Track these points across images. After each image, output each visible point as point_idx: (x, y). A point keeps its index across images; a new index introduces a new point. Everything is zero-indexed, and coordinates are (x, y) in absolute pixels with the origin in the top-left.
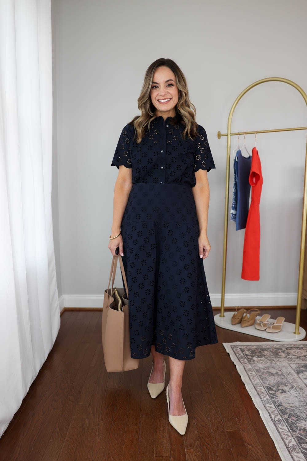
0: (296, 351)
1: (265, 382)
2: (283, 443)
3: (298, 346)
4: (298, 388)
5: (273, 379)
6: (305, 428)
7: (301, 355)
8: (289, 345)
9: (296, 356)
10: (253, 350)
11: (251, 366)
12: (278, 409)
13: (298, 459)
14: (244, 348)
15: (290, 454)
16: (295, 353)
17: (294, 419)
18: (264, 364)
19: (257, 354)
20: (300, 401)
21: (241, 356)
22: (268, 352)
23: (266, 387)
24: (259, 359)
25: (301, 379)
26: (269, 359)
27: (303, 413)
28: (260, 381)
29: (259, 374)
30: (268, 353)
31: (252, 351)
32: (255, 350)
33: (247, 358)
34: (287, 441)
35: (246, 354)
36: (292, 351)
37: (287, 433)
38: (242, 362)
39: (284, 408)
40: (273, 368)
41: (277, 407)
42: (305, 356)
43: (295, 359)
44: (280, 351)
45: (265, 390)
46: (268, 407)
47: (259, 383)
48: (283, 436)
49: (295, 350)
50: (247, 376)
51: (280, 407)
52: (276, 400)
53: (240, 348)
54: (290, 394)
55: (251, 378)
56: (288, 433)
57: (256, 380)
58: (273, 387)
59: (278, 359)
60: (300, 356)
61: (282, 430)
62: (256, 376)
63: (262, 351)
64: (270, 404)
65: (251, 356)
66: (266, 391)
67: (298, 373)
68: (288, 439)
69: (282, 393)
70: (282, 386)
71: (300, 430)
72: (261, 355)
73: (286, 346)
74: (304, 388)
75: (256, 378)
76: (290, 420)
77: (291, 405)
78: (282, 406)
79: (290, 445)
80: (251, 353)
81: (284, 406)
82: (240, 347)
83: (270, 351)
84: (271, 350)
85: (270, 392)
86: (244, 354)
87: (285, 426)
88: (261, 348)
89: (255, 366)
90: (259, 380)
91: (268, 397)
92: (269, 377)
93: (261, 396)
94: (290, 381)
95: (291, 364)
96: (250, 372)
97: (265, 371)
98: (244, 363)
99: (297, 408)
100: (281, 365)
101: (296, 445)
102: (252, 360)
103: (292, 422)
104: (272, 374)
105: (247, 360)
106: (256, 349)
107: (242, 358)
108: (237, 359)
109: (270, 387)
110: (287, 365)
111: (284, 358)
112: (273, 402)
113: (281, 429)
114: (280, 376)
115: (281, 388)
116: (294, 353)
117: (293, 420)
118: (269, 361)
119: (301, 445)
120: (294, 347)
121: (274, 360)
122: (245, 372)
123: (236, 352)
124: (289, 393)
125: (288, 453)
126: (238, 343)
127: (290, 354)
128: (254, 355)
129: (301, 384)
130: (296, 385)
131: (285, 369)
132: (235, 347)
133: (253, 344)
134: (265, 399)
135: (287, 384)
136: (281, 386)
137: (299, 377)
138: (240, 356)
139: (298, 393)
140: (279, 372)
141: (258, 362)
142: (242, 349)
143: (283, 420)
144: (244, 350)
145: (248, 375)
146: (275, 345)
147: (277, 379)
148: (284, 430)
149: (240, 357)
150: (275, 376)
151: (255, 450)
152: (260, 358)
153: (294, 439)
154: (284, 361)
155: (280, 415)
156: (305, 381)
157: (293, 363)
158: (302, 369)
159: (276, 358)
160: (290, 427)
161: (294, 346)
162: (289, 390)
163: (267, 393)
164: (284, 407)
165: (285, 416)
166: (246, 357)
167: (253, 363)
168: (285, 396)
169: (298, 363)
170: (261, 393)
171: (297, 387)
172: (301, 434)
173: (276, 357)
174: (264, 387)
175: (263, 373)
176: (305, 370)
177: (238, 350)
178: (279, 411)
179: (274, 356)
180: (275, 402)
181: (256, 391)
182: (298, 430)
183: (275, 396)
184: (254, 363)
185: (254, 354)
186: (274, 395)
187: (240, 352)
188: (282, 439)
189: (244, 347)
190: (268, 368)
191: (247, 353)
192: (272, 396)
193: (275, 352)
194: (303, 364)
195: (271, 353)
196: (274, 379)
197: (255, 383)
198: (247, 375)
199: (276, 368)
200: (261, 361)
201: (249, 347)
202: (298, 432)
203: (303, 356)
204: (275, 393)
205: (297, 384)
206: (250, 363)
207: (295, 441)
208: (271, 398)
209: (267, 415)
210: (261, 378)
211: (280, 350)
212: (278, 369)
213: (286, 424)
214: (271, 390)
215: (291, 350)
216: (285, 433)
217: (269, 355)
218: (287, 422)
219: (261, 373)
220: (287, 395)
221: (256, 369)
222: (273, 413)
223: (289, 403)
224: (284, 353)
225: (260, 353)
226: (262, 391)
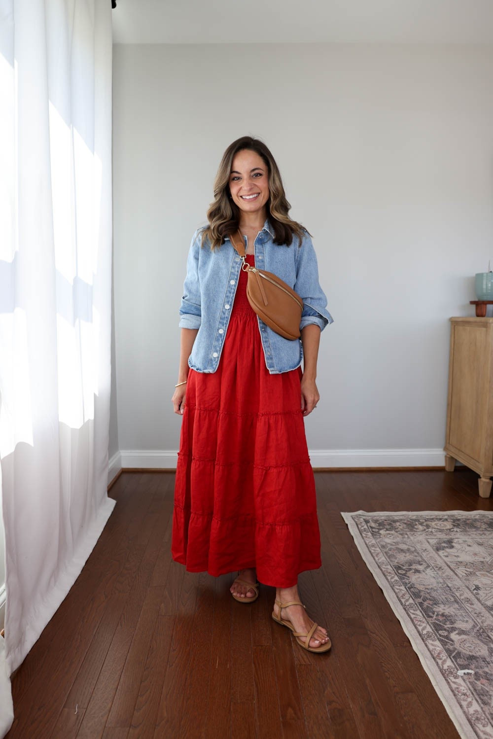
1: (393, 560)
2: (415, 630)
3: (441, 517)
4: (437, 567)
5: (403, 557)
6: (444, 613)
7: (444, 528)
8: (430, 516)
9: (438, 529)
10: (381, 521)
11: (376, 541)
12: (409, 591)
13: (433, 647)
15: (423, 641)
16: (437, 526)
17: (431, 602)
18: (393, 539)
19: (385, 527)
20: (438, 583)
21: (365, 528)
23: (393, 566)
24: (388, 532)
25: (440, 557)
26: (401, 532)
27: (442, 596)
28: (386, 559)
29: (385, 551)
30: (400, 525)
31: (380, 523)
32: (383, 522)
33: (373, 531)
34: (420, 628)
35: (372, 526)
36: (433, 524)
38: (364, 535)
39: (418, 591)
40: (404, 543)
41: (408, 589)
42: (450, 530)
43: (436, 533)
44: (417, 523)
45: (393, 569)
46: (397, 589)
47: (385, 562)
49: (438, 522)
51: (412, 589)
52: (407, 581)
53: (364, 519)
54: (426, 574)
55: (374, 555)
56: (421, 619)
57: (381, 558)
58: (403, 566)
59: (412, 533)
60: (444, 530)
61: (414, 616)
62: (382, 553)
63: (393, 522)
64: (399, 586)
65: (377, 529)
66: (394, 571)
67: (438, 549)
68: (422, 625)
69: (415, 572)
70: (415, 565)
71: (437, 615)
72: (390, 528)
73: (425, 517)
74: (443, 567)
75: (381, 555)
76: (426, 604)
77: (427, 587)
78: (415, 588)
79: (425, 632)
80: (377, 525)
81: (417, 587)
82: (364, 518)
83: (402, 523)
84: (405, 521)
85: (400, 571)
86: (368, 527)
87: (418, 611)
88: (392, 519)
89: (381, 541)
90: (385, 557)
91: (396, 578)
92: (398, 554)
93: (388, 577)
94: (425, 559)
95: (429, 539)
96: (373, 549)
97: (392, 547)
99: (434, 590)
100: (415, 540)
101: (432, 632)
102: (378, 534)
103: (428, 607)
104: (402, 550)
105: (371, 533)
106: (386, 520)
107: (365, 531)
108: (358, 531)
109: (399, 566)
110: (424, 540)
111: (422, 531)
112: (403, 583)
113: (413, 614)
114: (413, 553)
115: (414, 568)
116: (435, 526)
117: (429, 604)
118: (400, 536)
119: (438, 632)
120: (436, 518)
121: (407, 534)
122: (367, 549)
123: (358, 522)
124: (424, 574)
125: (422, 640)
126: (360, 512)
127: (430, 526)
129: (440, 562)
130: (434, 563)
131: (419, 545)
132: (357, 518)
133: (381, 515)
134: (393, 580)
135: (421, 563)
137: (439, 555)
138: (362, 528)
139: (436, 573)
140: (411, 548)
141: (386, 536)
142: (366, 520)
143: (416, 603)
144: (369, 522)
145: (370, 552)
146: (410, 516)
148: (417, 615)
149: (362, 530)
150: (406, 553)
151: (379, 639)
152: (389, 531)
153: (430, 625)
154: (421, 536)
155: (413, 598)
156: (445, 559)
157: (433, 537)
158: (444, 545)
160: (425, 612)
161: (436, 516)
162: (424, 569)
163: (396, 573)
164: (418, 589)
165: (419, 599)
166: (370, 530)
168: (418, 576)
169: (439, 537)
170: (387, 573)
171: (434, 566)
172: (438, 620)
173: (411, 530)
174: (391, 566)
175: (391, 549)
176: (447, 545)
177: (361, 521)
178: (411, 594)
179: (409, 529)
180: (406, 583)
181: (380, 571)
182: (435, 615)
183: (406, 576)
184: (380, 537)
185: (382, 526)
187: (364, 524)
189: (370, 518)
190: (397, 543)
191: (373, 525)
192: (402, 577)
193: (410, 524)
194: (446, 540)
195: (404, 525)
196: (405, 557)
199: (408, 544)
200: (390, 536)
202: (435, 617)
203: (446, 530)
204: (406, 573)
206: (375, 537)
207: (431, 628)
208: (401, 579)
209: (396, 600)
210: (387, 555)
211: (417, 521)
212: (410, 545)
213: (420, 609)
215: (431, 521)
216: (419, 619)
217: (402, 528)
218: (421, 607)
219: (388, 549)
220: (422, 575)
221: (381, 545)
222: (403, 597)
223: (424, 585)
224: (422, 526)
225: (390, 525)
226: (389, 571)
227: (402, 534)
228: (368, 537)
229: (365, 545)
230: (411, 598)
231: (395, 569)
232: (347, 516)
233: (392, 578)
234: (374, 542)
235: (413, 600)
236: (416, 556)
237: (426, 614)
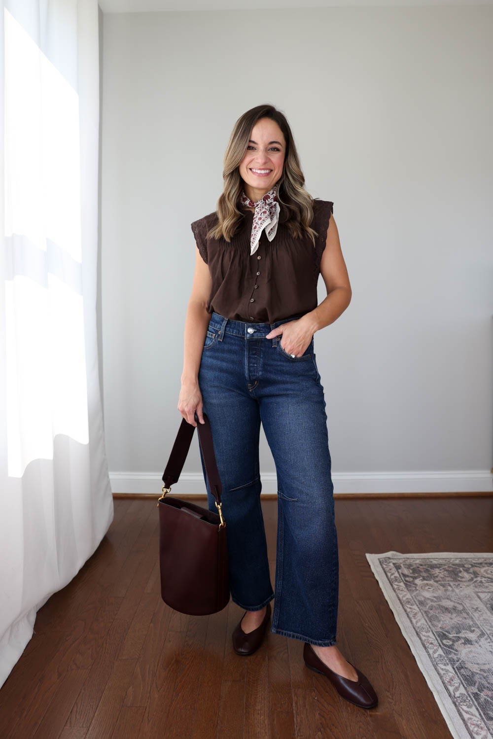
0: (488, 570)
1: (436, 623)
3: (491, 561)
5: (449, 619)
8: (477, 559)
9: (489, 578)
10: (415, 566)
11: (411, 595)
12: (458, 674)
14: (401, 563)
16: (487, 573)
17: (490, 693)
18: (433, 592)
19: (421, 574)
21: (395, 577)
22: (441, 570)
23: (436, 632)
24: (425, 582)
26: (443, 582)
28: (426, 622)
29: (424, 609)
30: (440, 573)
31: (414, 568)
32: (418, 567)
33: (406, 581)
35: (404, 573)
36: (482, 570)
37: (478, 721)
38: (395, 587)
39: (470, 673)
40: (448, 599)
41: (456, 669)
43: (486, 584)
44: (461, 569)
45: (436, 638)
46: (442, 669)
47: (425, 626)
48: (472, 728)
49: (487, 568)
50: (405, 613)
51: (462, 671)
52: (455, 658)
53: (394, 564)
54: (480, 646)
55: (411, 616)
56: (479, 723)
57: (419, 619)
58: (450, 633)
59: (457, 584)
61: (469, 716)
62: (420, 613)
63: (431, 569)
64: (445, 665)
65: (411, 577)
66: (437, 640)
68: (480, 734)
69: (465, 644)
70: (465, 631)
72: (428, 577)
73: (471, 561)
75: (419, 615)
76: (482, 696)
77: (483, 667)
78: (466, 668)
80: (411, 571)
81: (469, 668)
82: (394, 562)
83: (443, 569)
84: (446, 567)
85: (445, 641)
86: (399, 574)
87: (474, 708)
88: (429, 563)
89: (418, 595)
90: (425, 619)
91: (440, 652)
92: (442, 615)
93: (429, 650)
94: (478, 623)
95: (479, 592)
96: (408, 606)
97: (434, 604)
98: (399, 590)
100: (462, 594)
102: (413, 584)
103: (486, 701)
104: (447, 609)
105: (404, 583)
106: (421, 565)
107: (396, 580)
108: (388, 581)
109: (442, 632)
110: (473, 594)
111: (469, 581)
112: (450, 661)
113: (467, 712)
114: (461, 613)
115: (463, 636)
116: (484, 573)
117: (487, 696)
118: (441, 587)
120: (485, 562)
121: (450, 585)
122: (401, 606)
123: (387, 569)
124: (478, 646)
126: (389, 554)
127: (478, 574)
128: (417, 575)
130: (489, 630)
131: (468, 601)
132: (386, 562)
133: (415, 558)
134: (436, 655)
135: (473, 629)
136: (463, 631)
138: (393, 577)
139: (491, 644)
140: (458, 605)
141: (423, 588)
142: (397, 565)
143: (469, 695)
144: (401, 567)
145: (405, 611)
146: (452, 559)
147: (456, 619)
148: (472, 715)
149: (392, 579)
150: (452, 614)
152: (427, 580)
154: (468, 588)
155: (464, 686)
157: (484, 590)
159: (453, 581)
160: (483, 709)
161: (485, 560)
162: (477, 639)
163: (439, 643)
164: (470, 670)
165: (473, 688)
166: (403, 579)
167: (414, 589)
168: (470, 649)
170: (428, 644)
171: (490, 633)
173: (455, 580)
174: (433, 634)
175: (432, 607)
177: (390, 567)
178: (462, 679)
179: (451, 577)
180: (454, 661)
181: (419, 641)
183: (453, 649)
184: (417, 590)
185: (417, 573)
186: (451, 648)
187: (394, 570)
188: (469, 732)
189: (401, 561)
190: (439, 598)
191: (406, 572)
192: (449, 649)
193: (453, 571)
195: (445, 572)
196: (451, 619)
197: (419, 624)
198: (403, 611)
199: (452, 599)
200: (428, 587)
201: (409, 561)
204: (453, 645)
205: (490, 628)
206: (409, 589)
208: (447, 653)
209: (441, 687)
210: (427, 616)
211: (462, 567)
212: (456, 601)
213: (476, 703)
214: (446, 639)
215: (479, 567)
216: (475, 722)
217: (442, 576)
218: (476, 700)
219: (427, 607)
220: (474, 648)
221: (419, 601)
222: (450, 682)
223: (478, 664)
224: (468, 573)
225: (426, 571)
226: (431, 640)
227: (443, 586)
228: (401, 589)
229: (398, 601)
230: (461, 685)
231: (438, 638)
232: (372, 559)
233: (434, 652)
234: (409, 596)
235: (465, 688)
236: (465, 618)
237: (484, 714)
